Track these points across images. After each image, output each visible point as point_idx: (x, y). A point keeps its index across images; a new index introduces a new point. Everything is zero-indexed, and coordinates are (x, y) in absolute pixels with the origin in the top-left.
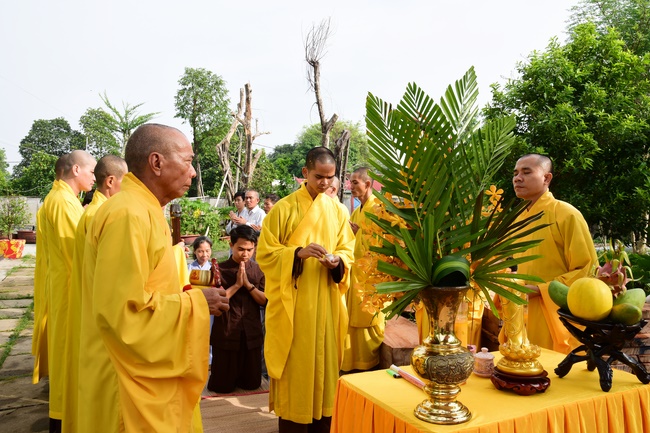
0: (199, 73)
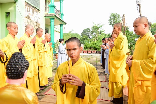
0: (114, 14)
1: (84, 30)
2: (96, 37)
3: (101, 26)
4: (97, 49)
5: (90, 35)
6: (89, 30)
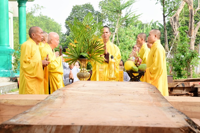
6: (92, 10)
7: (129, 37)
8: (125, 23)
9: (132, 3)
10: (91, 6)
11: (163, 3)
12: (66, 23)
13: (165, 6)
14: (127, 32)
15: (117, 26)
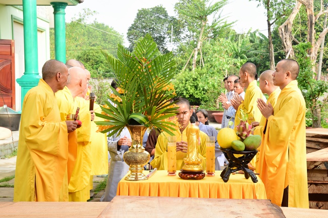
1: (142, 14)
2: (196, 53)
3: (217, 5)
4: (202, 102)
5: (167, 39)
6: (165, 16)
7: (218, 56)
8: (212, 34)
9: (222, 6)
10: (164, 9)
11: (268, 6)
12: (129, 35)
13: (270, 9)
14: (216, 48)
15: (200, 38)
